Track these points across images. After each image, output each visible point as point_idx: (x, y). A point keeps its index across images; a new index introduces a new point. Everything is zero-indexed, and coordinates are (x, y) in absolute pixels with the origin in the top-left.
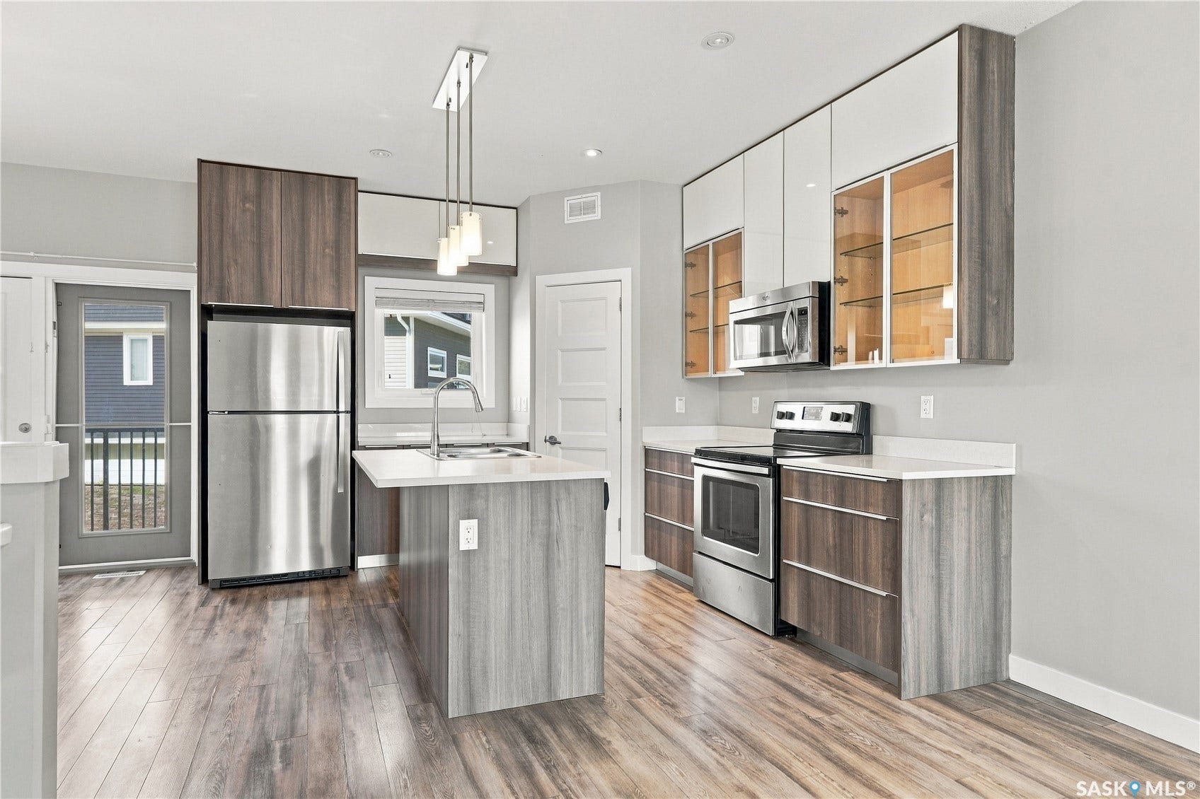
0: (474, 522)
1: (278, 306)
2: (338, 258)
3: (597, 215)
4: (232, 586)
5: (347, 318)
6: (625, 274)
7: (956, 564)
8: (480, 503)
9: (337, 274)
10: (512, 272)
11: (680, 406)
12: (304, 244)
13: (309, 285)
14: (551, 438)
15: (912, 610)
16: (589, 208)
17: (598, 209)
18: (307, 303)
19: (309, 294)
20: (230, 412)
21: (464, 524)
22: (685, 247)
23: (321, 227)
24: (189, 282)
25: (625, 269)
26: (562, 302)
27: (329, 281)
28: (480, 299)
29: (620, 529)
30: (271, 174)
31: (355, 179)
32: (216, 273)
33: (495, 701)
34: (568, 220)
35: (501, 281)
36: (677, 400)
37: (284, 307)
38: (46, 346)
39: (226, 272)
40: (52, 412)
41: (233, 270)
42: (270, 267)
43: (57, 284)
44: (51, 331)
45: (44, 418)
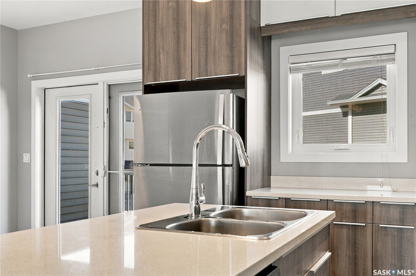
1: (189, 79)
2: (231, 30)
18: (209, 73)
19: (211, 66)
20: (152, 165)
27: (225, 52)
32: (153, 60)
37: (193, 79)
38: (104, 123)
39: (158, 58)
40: (106, 163)
41: (162, 56)
42: (185, 49)
43: (109, 85)
44: (106, 114)
45: (103, 167)
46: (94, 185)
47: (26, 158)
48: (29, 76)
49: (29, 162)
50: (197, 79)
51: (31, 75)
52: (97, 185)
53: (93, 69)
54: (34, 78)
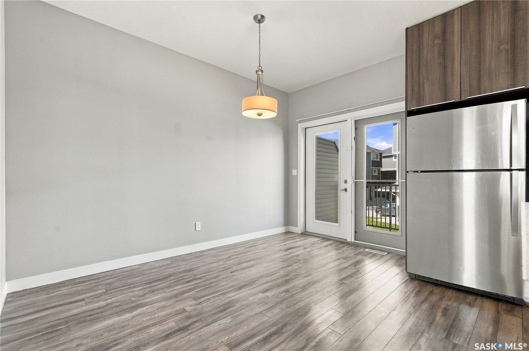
1: (458, 100)
2: (513, 49)
12: (480, 50)
13: (485, 78)
18: (483, 92)
19: (485, 82)
20: (422, 172)
27: (504, 70)
30: (453, 13)
32: (416, 90)
37: (463, 99)
38: (352, 147)
39: (422, 88)
40: (353, 175)
41: (426, 86)
42: (452, 75)
43: (355, 121)
44: (353, 142)
45: (351, 177)
46: (343, 190)
47: (294, 172)
48: (297, 120)
49: (296, 175)
50: (467, 99)
51: (299, 120)
52: (346, 190)
53: (345, 110)
54: (300, 122)
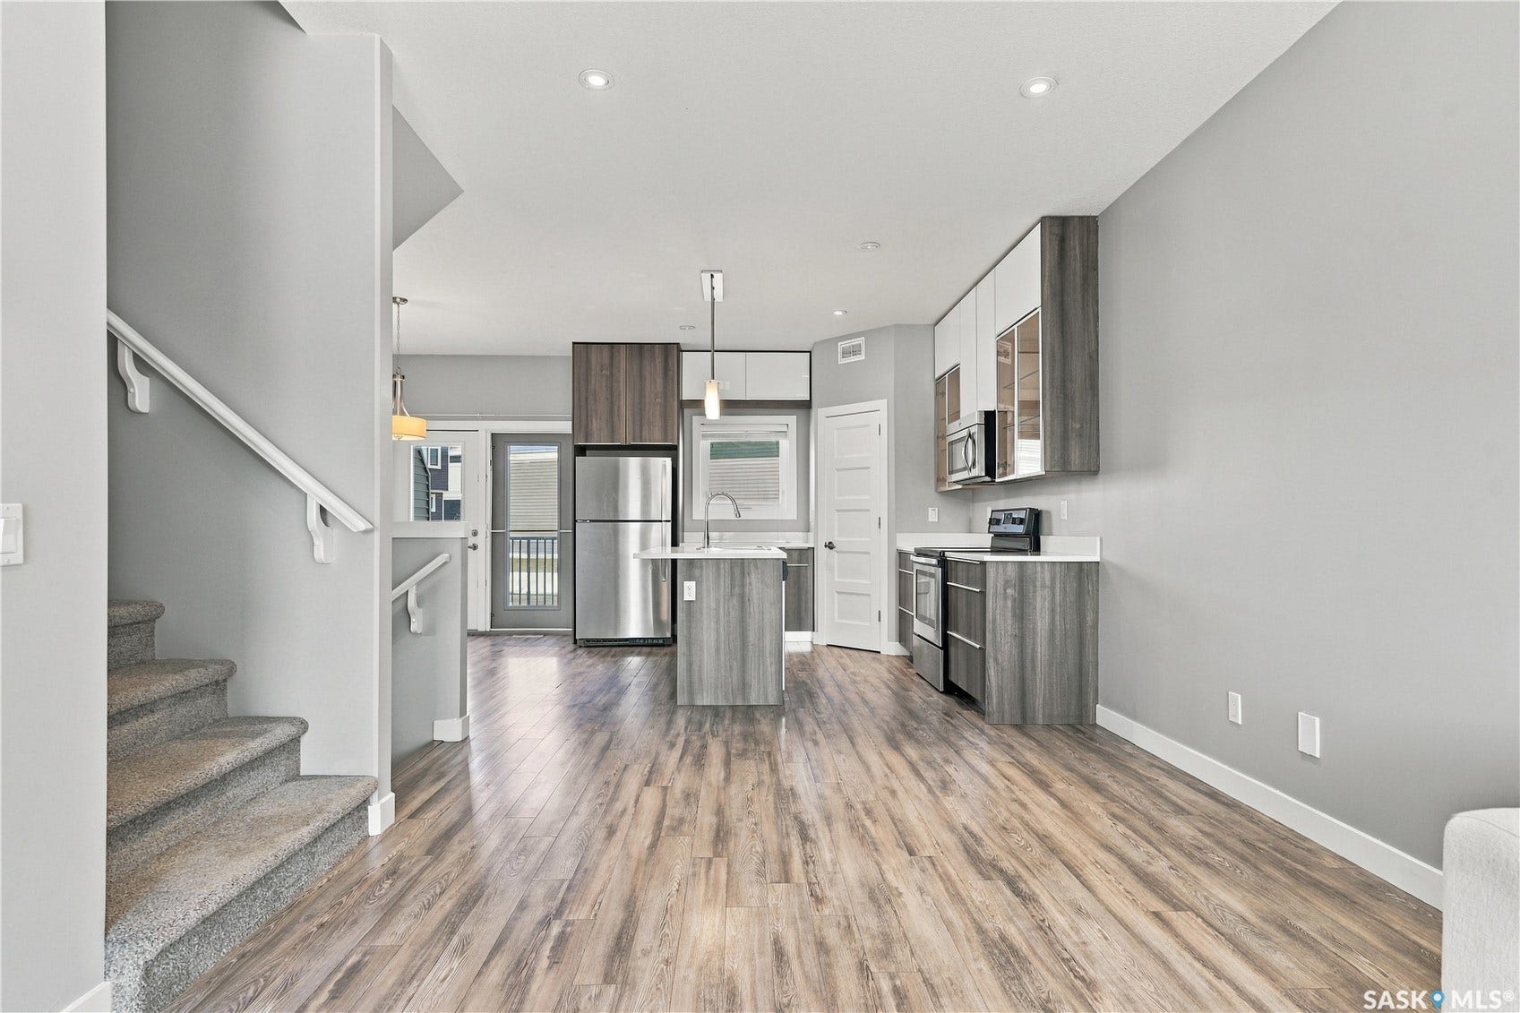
0: (693, 584)
1: (623, 444)
2: (665, 406)
3: (862, 357)
4: (592, 645)
5: (671, 450)
6: (882, 404)
7: (1039, 628)
8: (697, 572)
9: (665, 417)
10: (806, 406)
11: (933, 516)
12: (642, 396)
13: (645, 427)
14: (830, 543)
15: (996, 660)
16: (855, 351)
17: (863, 352)
18: (644, 440)
19: (645, 433)
21: (687, 584)
22: (937, 376)
23: (654, 383)
24: (565, 427)
25: (881, 401)
26: (837, 429)
27: (658, 424)
28: (785, 429)
29: (880, 620)
30: (619, 348)
31: (678, 344)
32: (584, 422)
33: (705, 699)
34: (842, 361)
35: (802, 412)
36: (930, 511)
38: (487, 477)
40: (489, 522)
43: (492, 434)
44: (490, 466)
45: (485, 526)
46: (470, 547)
52: (474, 547)
